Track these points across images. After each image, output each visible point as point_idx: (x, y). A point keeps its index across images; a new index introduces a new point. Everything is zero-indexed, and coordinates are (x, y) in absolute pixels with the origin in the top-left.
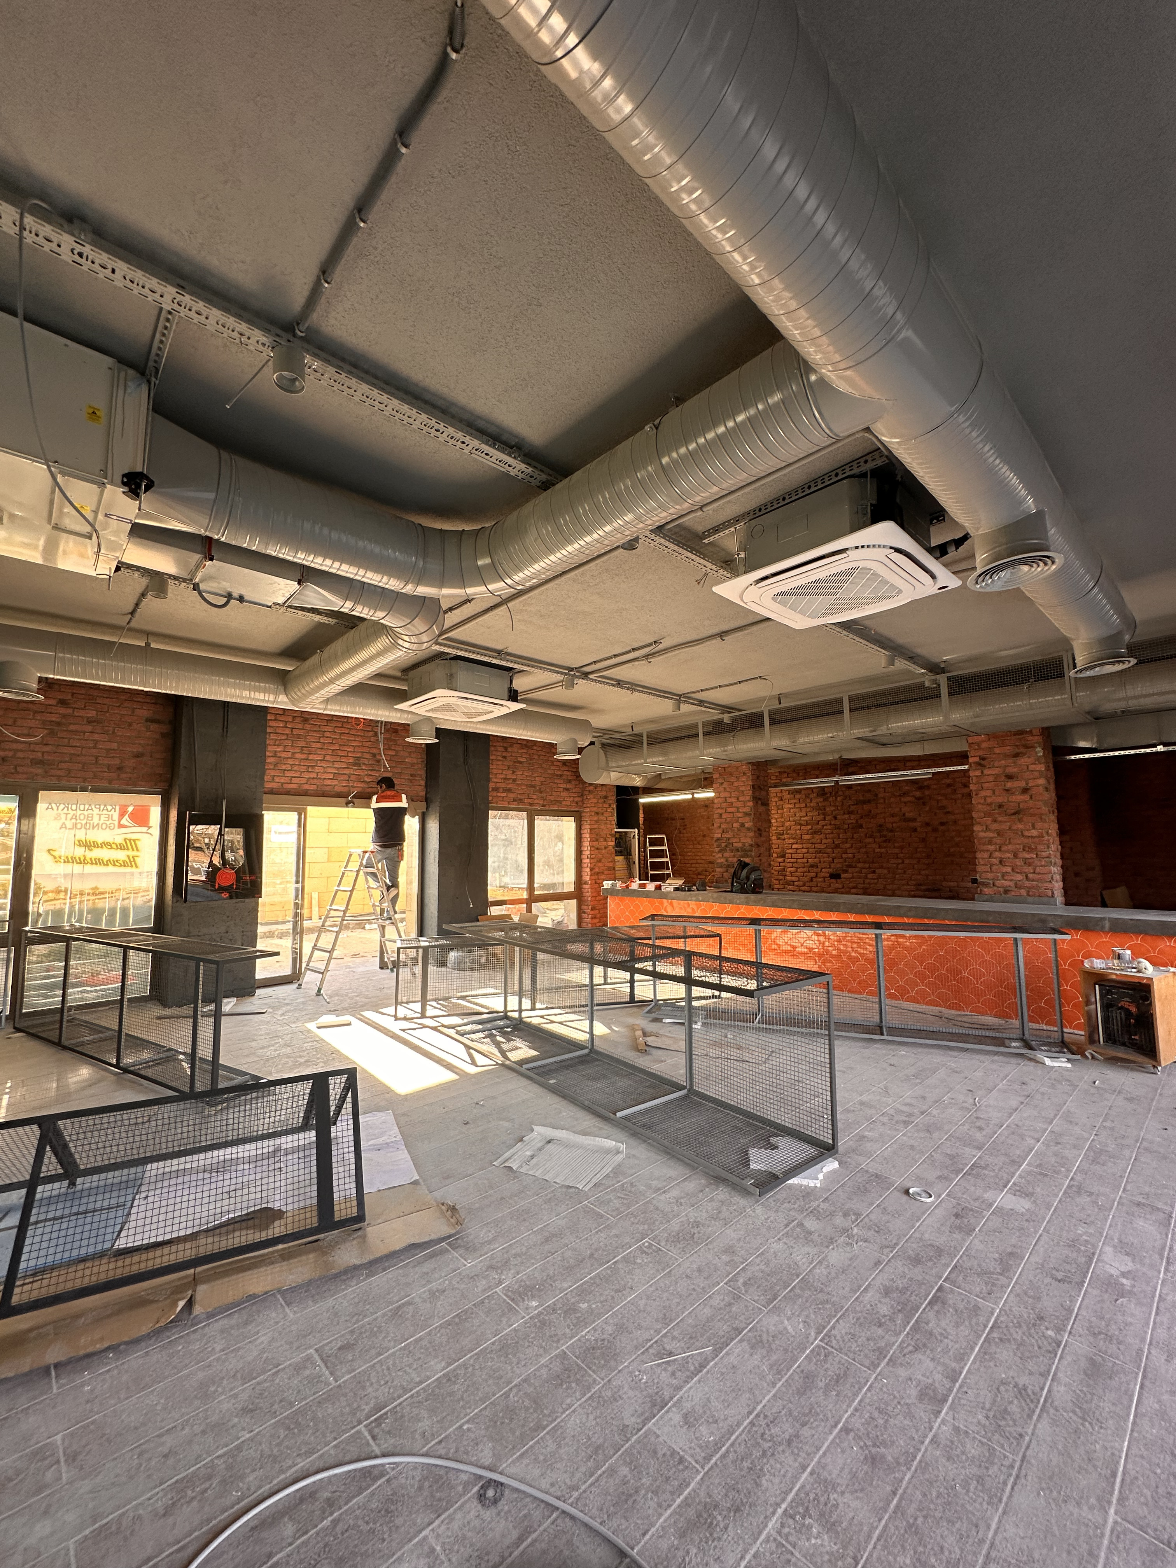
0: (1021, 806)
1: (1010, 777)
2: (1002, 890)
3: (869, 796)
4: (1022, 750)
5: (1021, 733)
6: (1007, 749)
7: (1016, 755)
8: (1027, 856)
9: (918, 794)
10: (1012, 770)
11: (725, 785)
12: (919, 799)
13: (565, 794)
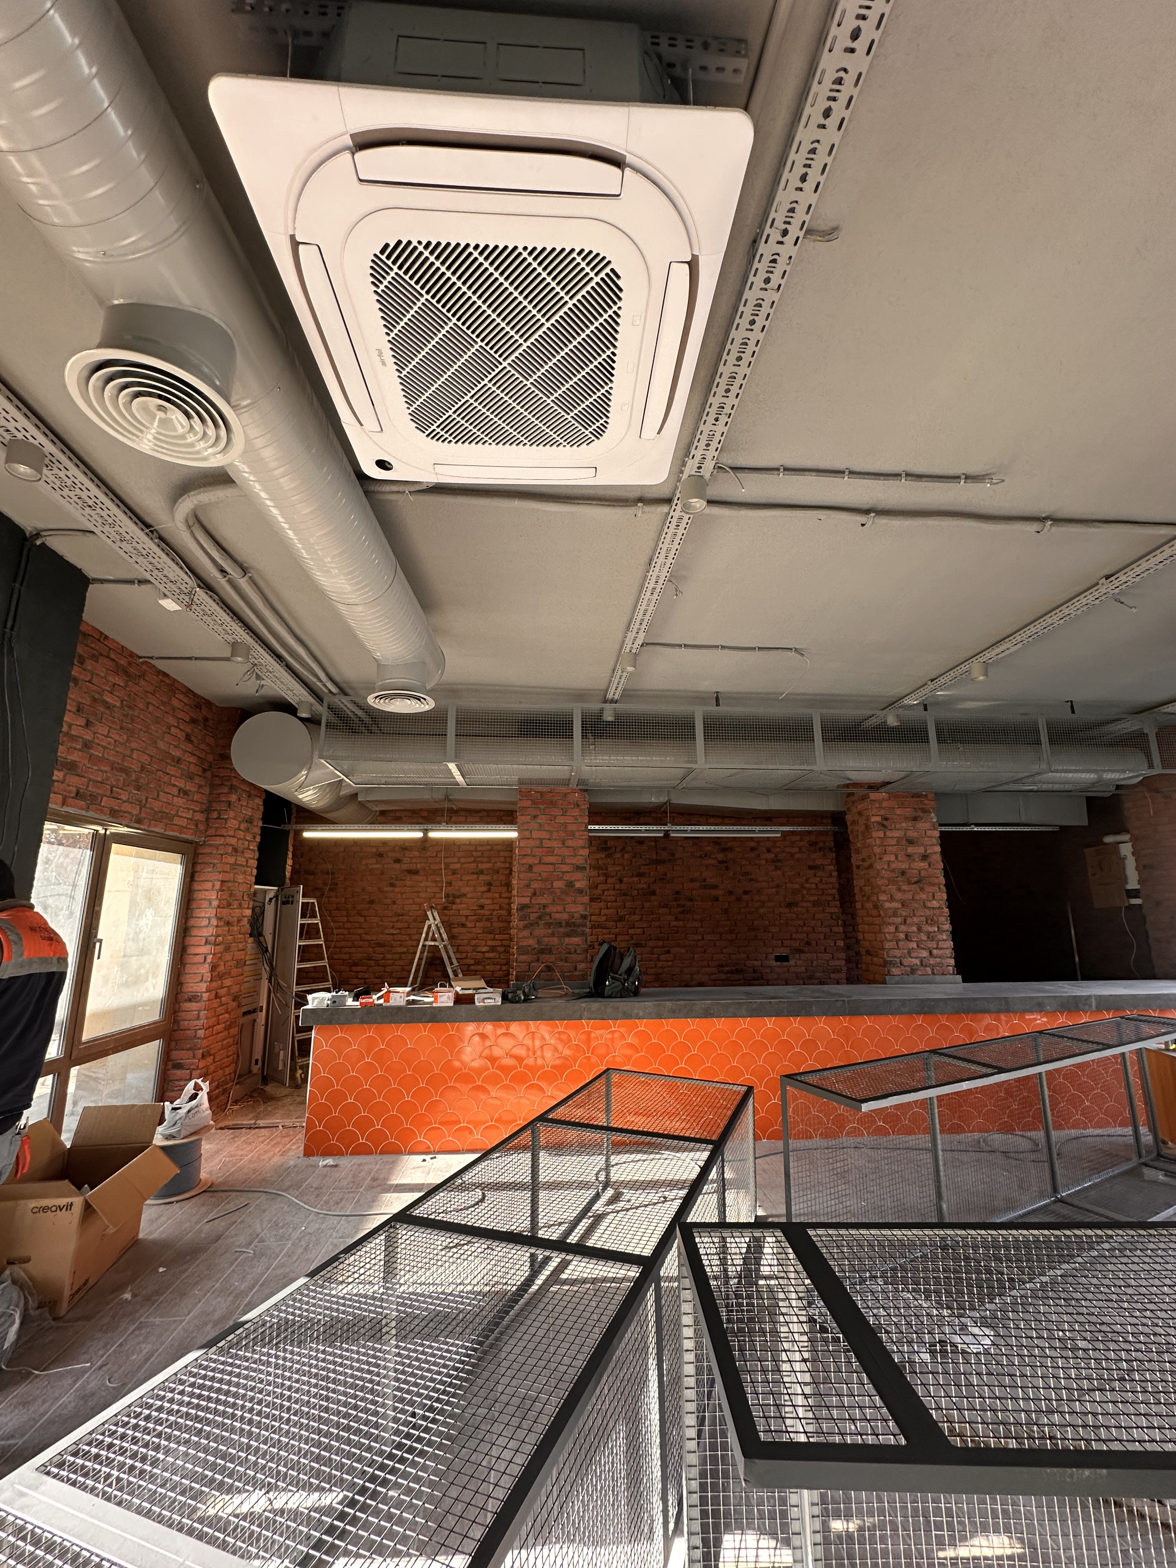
0: (922, 874)
1: (911, 842)
2: (908, 969)
3: (664, 855)
4: (920, 814)
5: (918, 795)
6: (909, 812)
7: (915, 819)
8: (930, 929)
9: (720, 856)
10: (912, 834)
11: (542, 819)
12: (721, 862)
13: (179, 801)
